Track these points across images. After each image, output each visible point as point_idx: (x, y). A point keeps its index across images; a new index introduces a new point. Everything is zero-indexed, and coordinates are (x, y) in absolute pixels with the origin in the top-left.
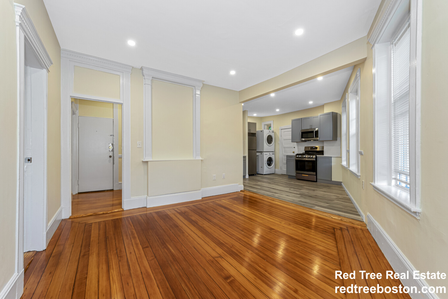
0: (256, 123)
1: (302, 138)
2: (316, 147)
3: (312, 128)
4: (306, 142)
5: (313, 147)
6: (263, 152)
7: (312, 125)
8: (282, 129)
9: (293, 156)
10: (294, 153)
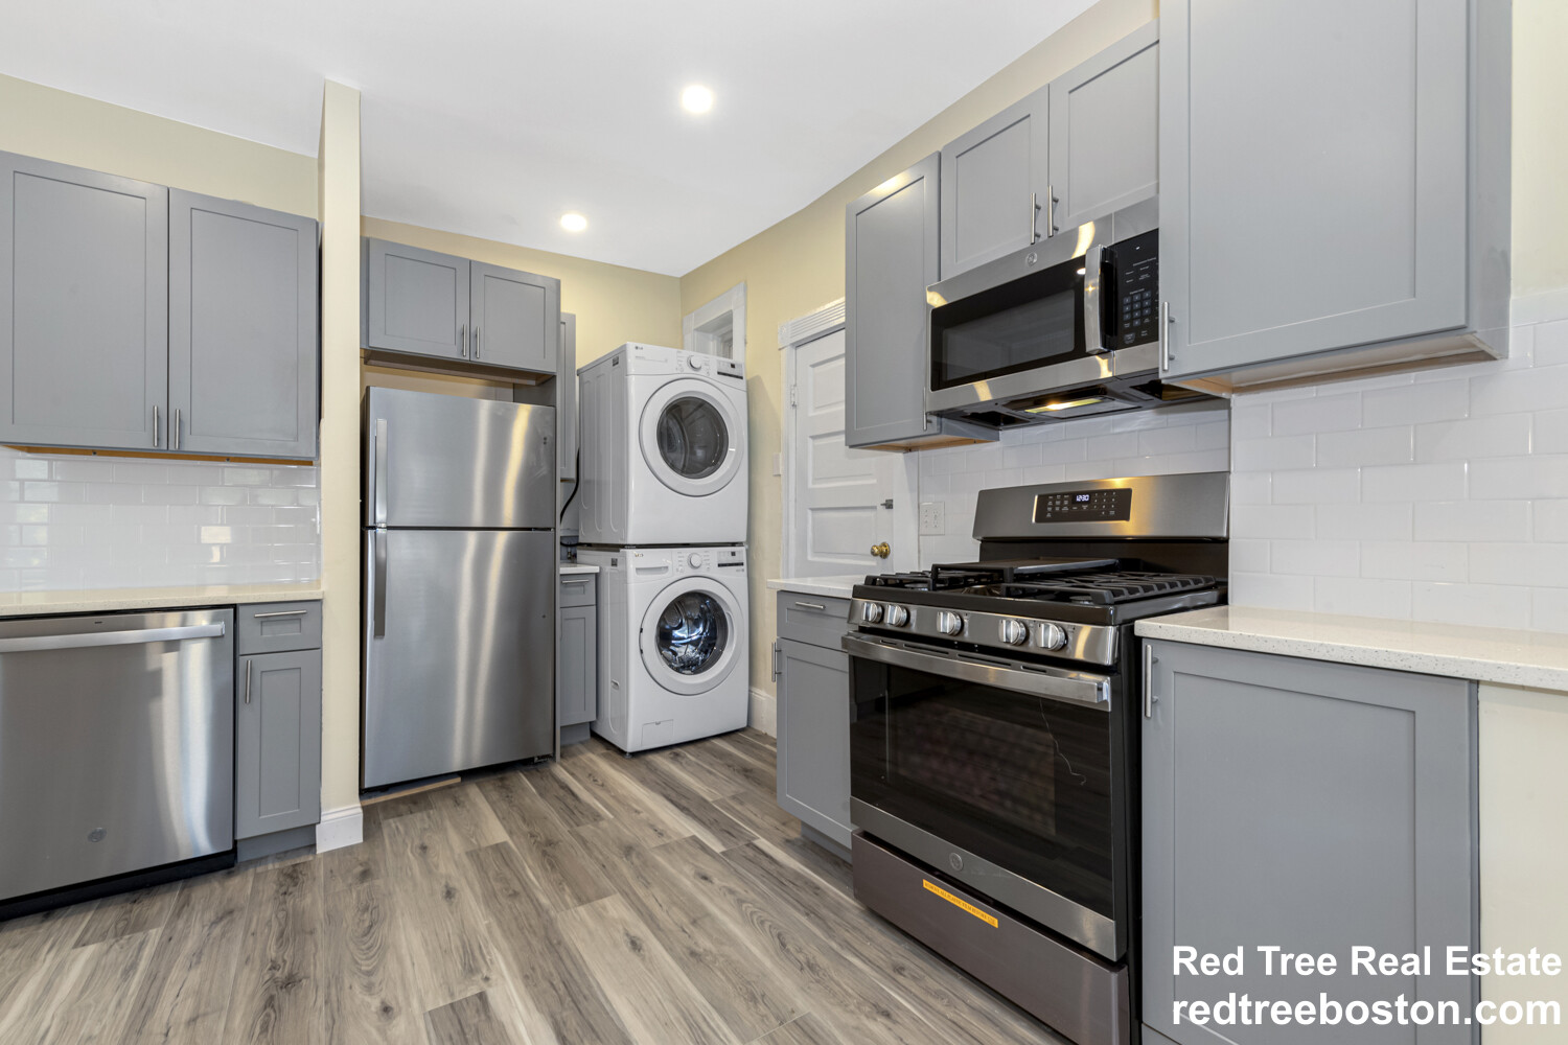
0: (559, 281)
1: (939, 379)
2: (1110, 492)
3: (1055, 229)
4: (995, 445)
5: (1073, 495)
6: (622, 550)
7: (1055, 201)
8: (798, 345)
9: (828, 604)
10: (890, 557)
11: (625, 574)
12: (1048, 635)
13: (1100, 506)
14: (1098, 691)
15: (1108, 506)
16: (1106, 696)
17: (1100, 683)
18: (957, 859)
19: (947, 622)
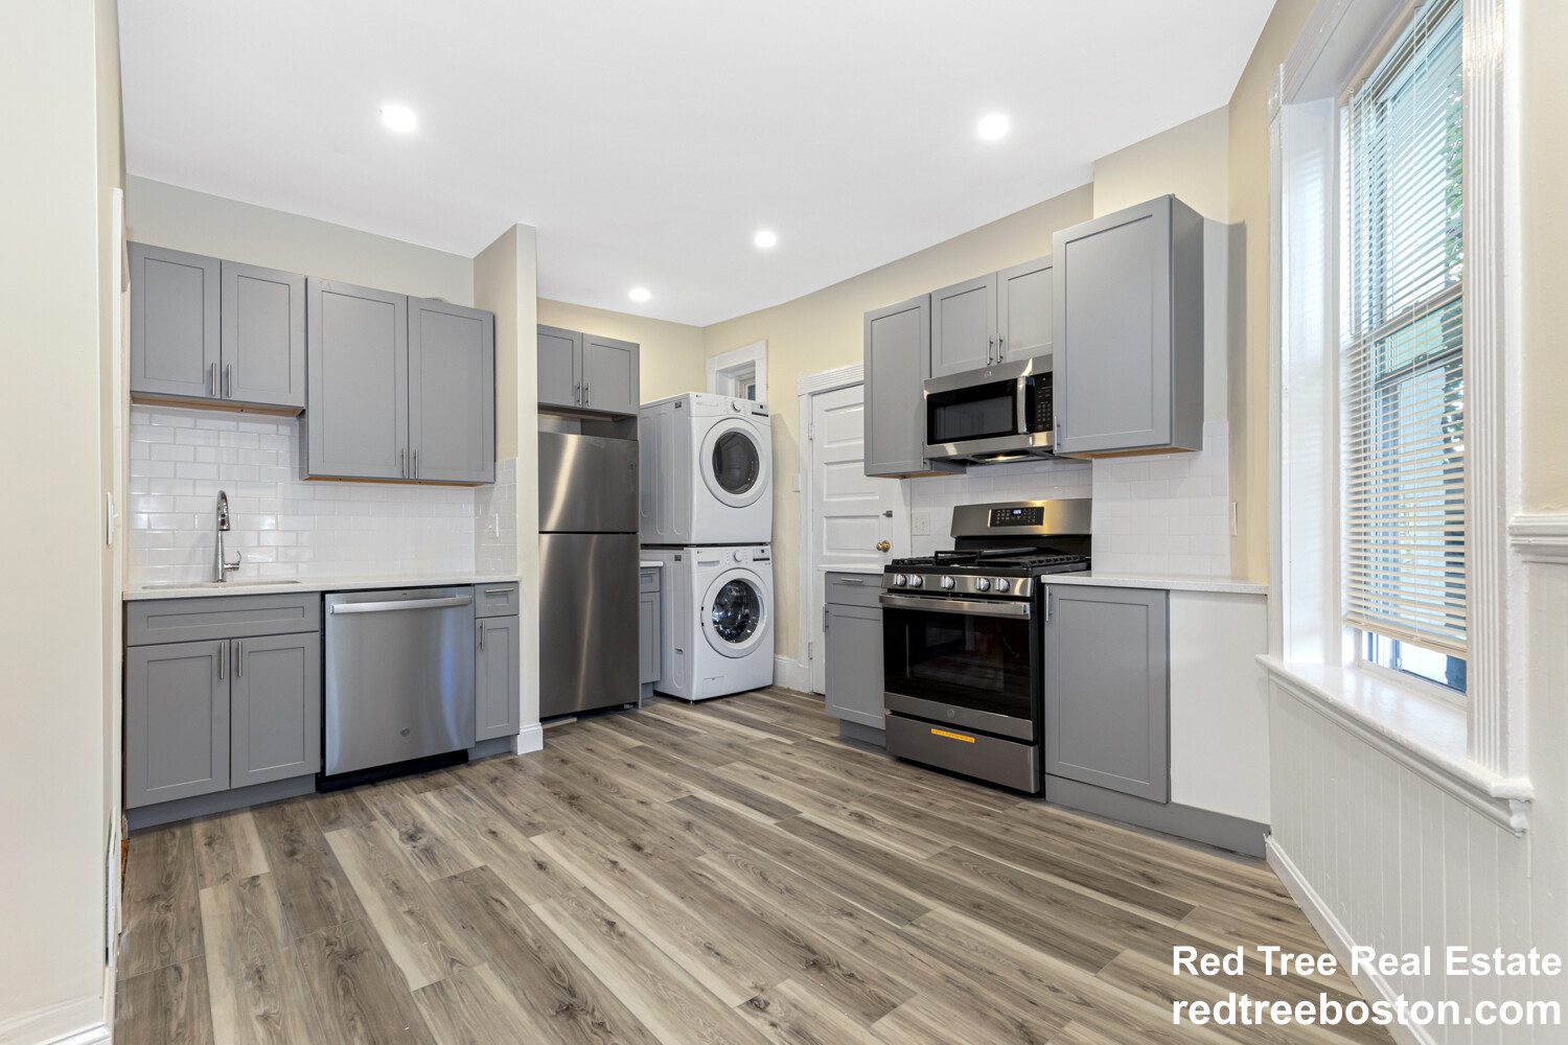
0: (638, 345)
1: (933, 438)
2: (1033, 508)
3: (1001, 357)
4: (964, 476)
5: (1012, 510)
6: (685, 548)
7: (1001, 341)
8: (813, 394)
9: (866, 578)
10: (890, 550)
11: (689, 567)
12: (1000, 584)
13: (1027, 516)
14: (1023, 609)
15: (1032, 518)
16: (1028, 612)
17: (1025, 606)
18: (951, 712)
19: (946, 582)
